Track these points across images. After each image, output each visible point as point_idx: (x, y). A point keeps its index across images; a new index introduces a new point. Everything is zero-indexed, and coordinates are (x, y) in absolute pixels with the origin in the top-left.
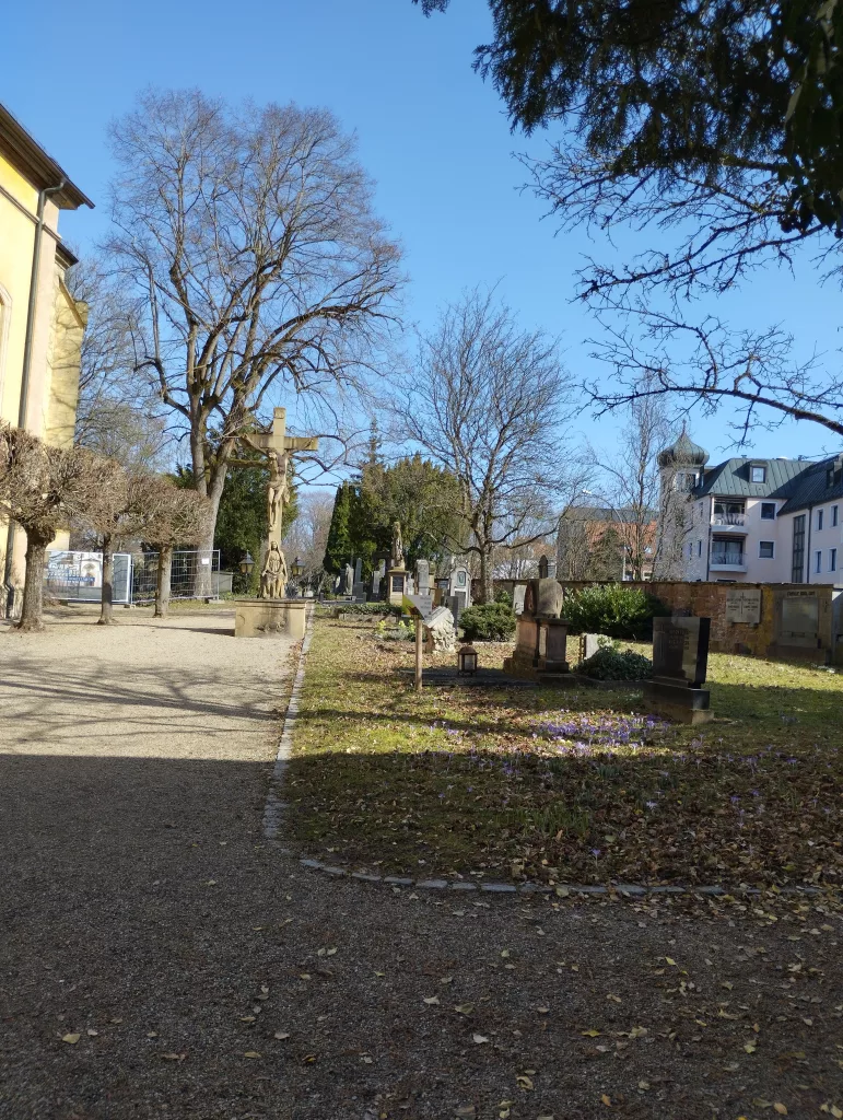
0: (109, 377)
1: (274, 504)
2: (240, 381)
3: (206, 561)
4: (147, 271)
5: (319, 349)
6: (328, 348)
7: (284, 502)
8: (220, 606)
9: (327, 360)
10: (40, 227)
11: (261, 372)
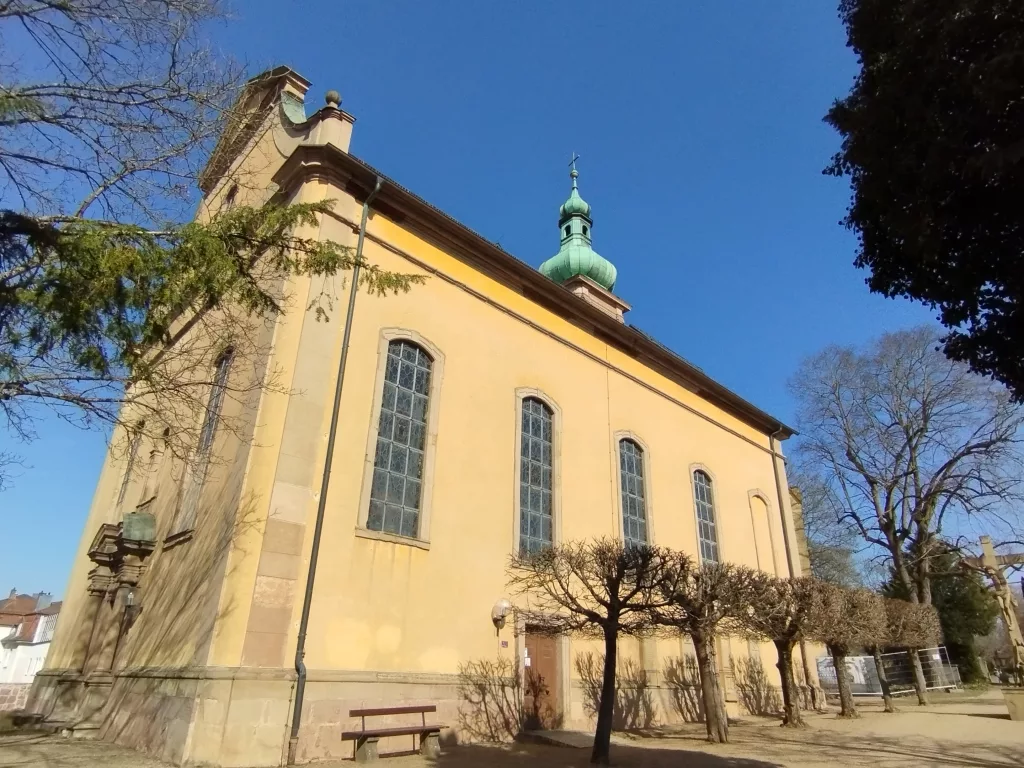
0: (812, 528)
1: (1006, 609)
2: (920, 515)
3: (937, 657)
4: (829, 457)
5: (979, 479)
6: (985, 476)
7: (1014, 606)
8: (962, 695)
9: (987, 485)
10: (774, 455)
11: (933, 504)
